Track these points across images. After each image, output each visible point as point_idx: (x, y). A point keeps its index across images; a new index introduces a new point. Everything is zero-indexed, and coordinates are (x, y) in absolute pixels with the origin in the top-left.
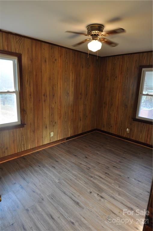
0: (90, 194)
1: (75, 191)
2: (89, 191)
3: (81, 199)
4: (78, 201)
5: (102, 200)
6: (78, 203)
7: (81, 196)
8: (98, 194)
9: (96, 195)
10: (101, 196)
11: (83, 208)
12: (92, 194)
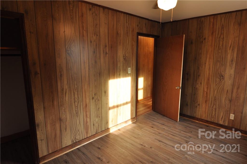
0: (151, 147)
1: (165, 148)
2: (153, 149)
3: (158, 143)
4: (160, 142)
5: (142, 143)
6: (160, 141)
7: (159, 145)
8: (145, 146)
9: (147, 146)
10: (143, 145)
11: (155, 139)
12: (150, 147)
